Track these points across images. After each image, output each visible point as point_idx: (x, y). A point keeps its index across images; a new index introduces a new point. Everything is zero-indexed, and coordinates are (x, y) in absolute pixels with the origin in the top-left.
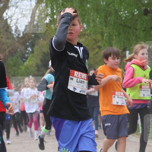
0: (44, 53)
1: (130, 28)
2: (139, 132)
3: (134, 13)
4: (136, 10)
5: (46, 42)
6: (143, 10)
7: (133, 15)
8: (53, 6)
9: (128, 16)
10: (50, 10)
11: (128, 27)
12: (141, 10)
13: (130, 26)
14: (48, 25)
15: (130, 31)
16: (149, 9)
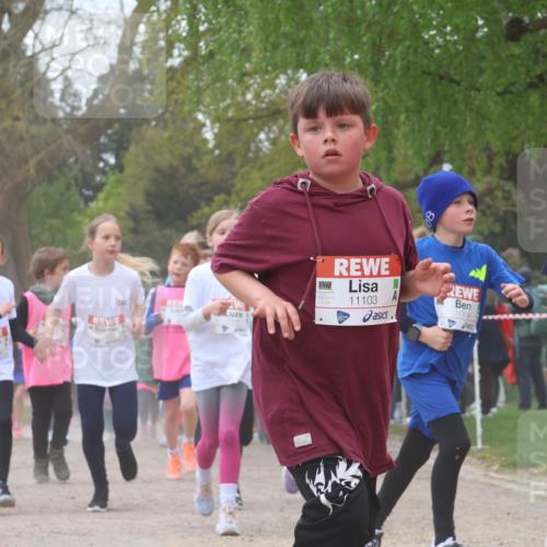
0: (158, 170)
1: (458, 83)
2: (476, 444)
3: (476, 31)
4: (480, 22)
5: (167, 134)
6: (505, 22)
7: (470, 38)
8: (195, 9)
9: (455, 42)
10: (184, 23)
11: (452, 81)
12: (498, 21)
13: (457, 78)
14: (178, 76)
15: (458, 96)
16: (526, 19)
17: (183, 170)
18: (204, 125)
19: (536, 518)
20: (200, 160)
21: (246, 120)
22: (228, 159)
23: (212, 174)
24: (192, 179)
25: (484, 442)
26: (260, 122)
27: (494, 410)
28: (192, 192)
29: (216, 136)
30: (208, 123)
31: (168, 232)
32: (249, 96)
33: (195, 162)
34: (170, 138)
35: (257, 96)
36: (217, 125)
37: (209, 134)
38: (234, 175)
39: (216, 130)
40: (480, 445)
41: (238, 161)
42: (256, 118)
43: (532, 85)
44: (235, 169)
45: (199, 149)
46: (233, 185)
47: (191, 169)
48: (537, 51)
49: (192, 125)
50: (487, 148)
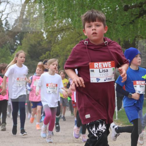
0: (31, 45)
1: (111, 22)
2: (116, 118)
3: (116, 8)
4: (117, 6)
6: (124, 6)
7: (114, 10)
8: (41, 2)
9: (110, 11)
11: (110, 22)
12: (122, 6)
13: (111, 21)
15: (111, 26)
16: (129, 5)
17: (38, 45)
18: (43, 33)
20: (42, 42)
21: (54, 32)
22: (50, 42)
23: (46, 46)
24: (40, 47)
26: (58, 32)
27: (121, 109)
28: (40, 51)
29: (47, 36)
30: (44, 32)
31: (34, 61)
32: (55, 25)
33: (41, 43)
34: (34, 36)
35: (58, 25)
36: (47, 33)
37: (45, 36)
38: (52, 46)
39: (47, 34)
40: (117, 119)
41: (53, 43)
42: (57, 31)
43: (131, 23)
44: (52, 45)
45: (42, 39)
46: (51, 49)
47: (40, 45)
48: (132, 14)
49: (40, 33)
50: (119, 40)
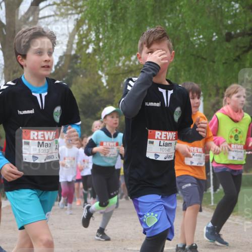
0: (84, 95)
1: (205, 59)
2: (211, 203)
3: (212, 38)
4: (214, 34)
5: (87, 80)
6: (224, 34)
7: (210, 41)
8: (98, 29)
9: (204, 43)
10: (94, 35)
11: (203, 58)
12: (221, 34)
13: (205, 57)
14: (91, 57)
15: (205, 65)
16: (233, 32)
17: (93, 95)
18: (102, 76)
19: (234, 232)
20: (101, 91)
21: (119, 74)
22: (112, 90)
23: (106, 96)
24: (97, 98)
25: (214, 203)
26: (125, 75)
27: (218, 190)
28: (97, 103)
29: (107, 81)
30: (103, 75)
31: (88, 119)
32: (120, 64)
33: (99, 92)
34: (88, 82)
35: (124, 64)
36: (107, 77)
37: (104, 80)
38: (114, 96)
39: (107, 79)
40: (212, 204)
41: (116, 90)
42: (123, 74)
43: (235, 60)
44: (115, 94)
45: (100, 86)
46: (114, 101)
47: (97, 94)
48: (237, 46)
49: (97, 77)
50: (216, 86)
